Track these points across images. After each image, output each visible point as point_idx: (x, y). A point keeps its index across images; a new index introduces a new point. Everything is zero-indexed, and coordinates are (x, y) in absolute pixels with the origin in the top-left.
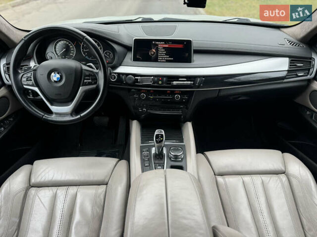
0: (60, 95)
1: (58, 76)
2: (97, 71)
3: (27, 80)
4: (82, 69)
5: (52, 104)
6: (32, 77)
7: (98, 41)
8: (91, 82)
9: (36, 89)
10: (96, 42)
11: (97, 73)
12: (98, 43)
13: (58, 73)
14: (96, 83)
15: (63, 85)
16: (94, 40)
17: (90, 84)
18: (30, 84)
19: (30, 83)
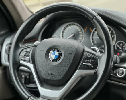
0: (53, 75)
1: (57, 54)
2: (100, 55)
3: (25, 55)
4: (84, 51)
5: (42, 85)
6: (31, 52)
7: (112, 29)
8: (91, 66)
9: (31, 66)
10: (110, 29)
11: (100, 57)
12: (112, 31)
13: (58, 51)
14: (95, 68)
15: (59, 64)
16: (108, 27)
17: (88, 68)
18: (27, 60)
19: (27, 58)
